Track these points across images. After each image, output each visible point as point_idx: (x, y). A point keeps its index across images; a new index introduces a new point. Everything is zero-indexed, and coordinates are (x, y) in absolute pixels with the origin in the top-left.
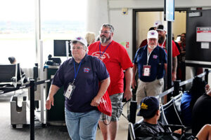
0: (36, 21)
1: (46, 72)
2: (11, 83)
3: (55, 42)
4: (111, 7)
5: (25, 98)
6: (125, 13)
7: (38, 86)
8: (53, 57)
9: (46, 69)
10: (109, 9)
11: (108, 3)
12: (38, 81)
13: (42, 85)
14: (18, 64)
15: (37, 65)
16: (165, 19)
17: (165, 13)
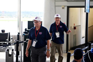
0: (18, 12)
1: (23, 37)
2: (6, 42)
3: (29, 22)
4: (56, 5)
5: (13, 50)
6: (63, 8)
7: (19, 44)
8: (27, 29)
9: (24, 36)
10: (55, 6)
11: (55, 3)
12: (20, 41)
13: (22, 44)
14: (9, 33)
15: (19, 33)
16: (85, 12)
17: (85, 8)
